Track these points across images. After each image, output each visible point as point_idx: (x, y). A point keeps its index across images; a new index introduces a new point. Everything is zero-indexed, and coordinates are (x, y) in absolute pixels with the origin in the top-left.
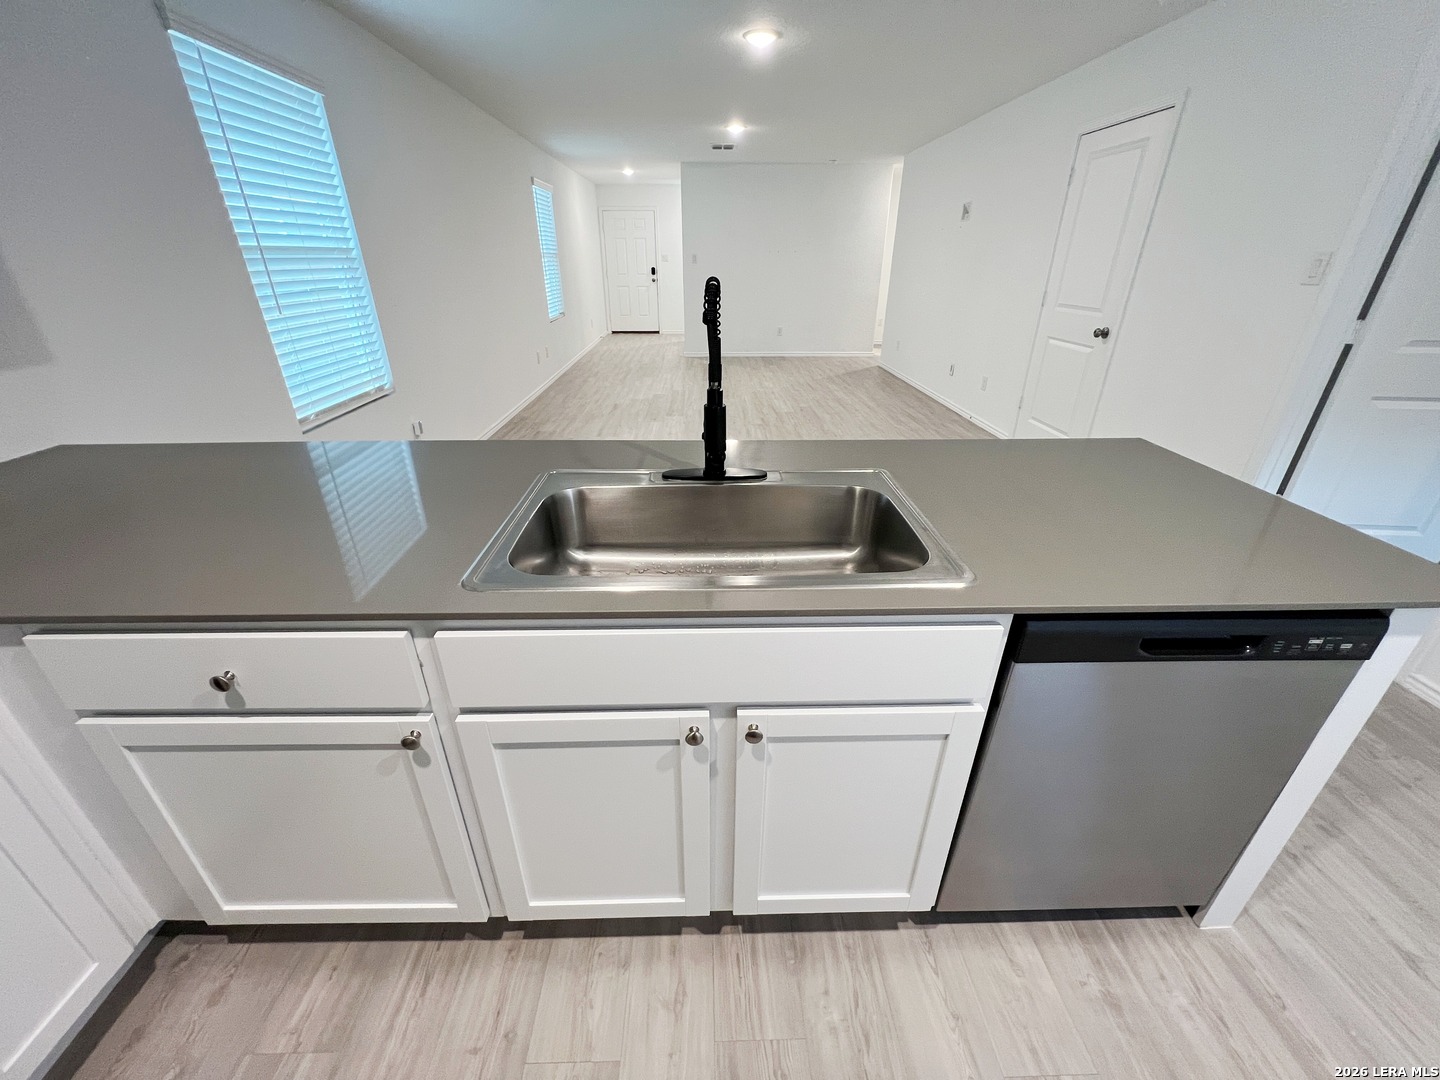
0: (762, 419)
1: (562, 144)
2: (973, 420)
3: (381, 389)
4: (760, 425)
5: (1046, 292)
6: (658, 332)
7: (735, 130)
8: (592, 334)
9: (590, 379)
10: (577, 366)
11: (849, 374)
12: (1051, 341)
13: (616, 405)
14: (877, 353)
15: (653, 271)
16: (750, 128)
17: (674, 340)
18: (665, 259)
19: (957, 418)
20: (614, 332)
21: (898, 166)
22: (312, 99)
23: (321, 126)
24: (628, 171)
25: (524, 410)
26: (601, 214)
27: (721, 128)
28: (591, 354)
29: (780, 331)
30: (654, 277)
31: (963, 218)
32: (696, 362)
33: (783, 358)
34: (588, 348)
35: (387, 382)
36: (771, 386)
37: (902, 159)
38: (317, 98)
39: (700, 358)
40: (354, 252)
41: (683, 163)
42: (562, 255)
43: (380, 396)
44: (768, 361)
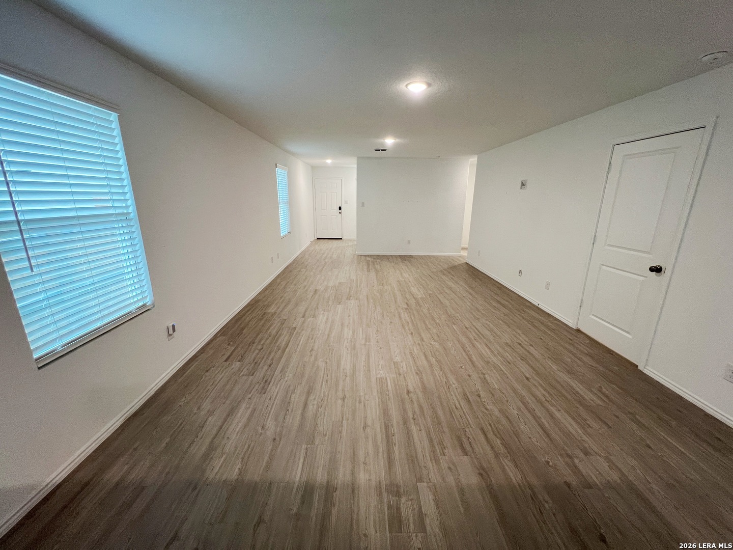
0: (407, 304)
1: (294, 147)
2: (539, 306)
3: (144, 305)
4: (406, 309)
5: (595, 236)
6: (341, 239)
7: (389, 141)
8: (305, 240)
9: (302, 270)
10: (295, 261)
11: (451, 268)
12: (603, 267)
13: (316, 290)
14: (464, 253)
15: (340, 208)
16: (398, 140)
17: (350, 244)
18: (346, 202)
19: (529, 304)
20: (318, 239)
21: (474, 160)
22: (110, 117)
23: (115, 134)
24: (329, 161)
25: (260, 293)
26: (314, 181)
27: (381, 140)
28: (304, 253)
29: (409, 241)
30: (340, 211)
31: (521, 188)
32: (363, 258)
33: (411, 257)
34: (303, 249)
35: (148, 301)
36: (408, 276)
37: (476, 156)
38: (114, 116)
39: (365, 256)
40: (132, 215)
41: (358, 157)
42: (291, 203)
43: (144, 310)
44: (404, 258)
